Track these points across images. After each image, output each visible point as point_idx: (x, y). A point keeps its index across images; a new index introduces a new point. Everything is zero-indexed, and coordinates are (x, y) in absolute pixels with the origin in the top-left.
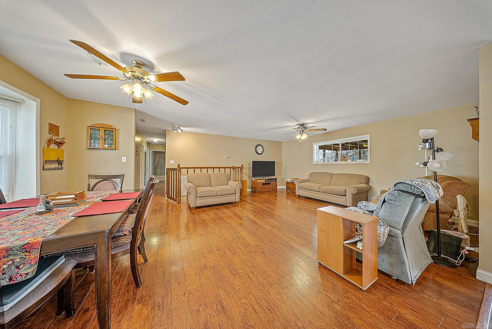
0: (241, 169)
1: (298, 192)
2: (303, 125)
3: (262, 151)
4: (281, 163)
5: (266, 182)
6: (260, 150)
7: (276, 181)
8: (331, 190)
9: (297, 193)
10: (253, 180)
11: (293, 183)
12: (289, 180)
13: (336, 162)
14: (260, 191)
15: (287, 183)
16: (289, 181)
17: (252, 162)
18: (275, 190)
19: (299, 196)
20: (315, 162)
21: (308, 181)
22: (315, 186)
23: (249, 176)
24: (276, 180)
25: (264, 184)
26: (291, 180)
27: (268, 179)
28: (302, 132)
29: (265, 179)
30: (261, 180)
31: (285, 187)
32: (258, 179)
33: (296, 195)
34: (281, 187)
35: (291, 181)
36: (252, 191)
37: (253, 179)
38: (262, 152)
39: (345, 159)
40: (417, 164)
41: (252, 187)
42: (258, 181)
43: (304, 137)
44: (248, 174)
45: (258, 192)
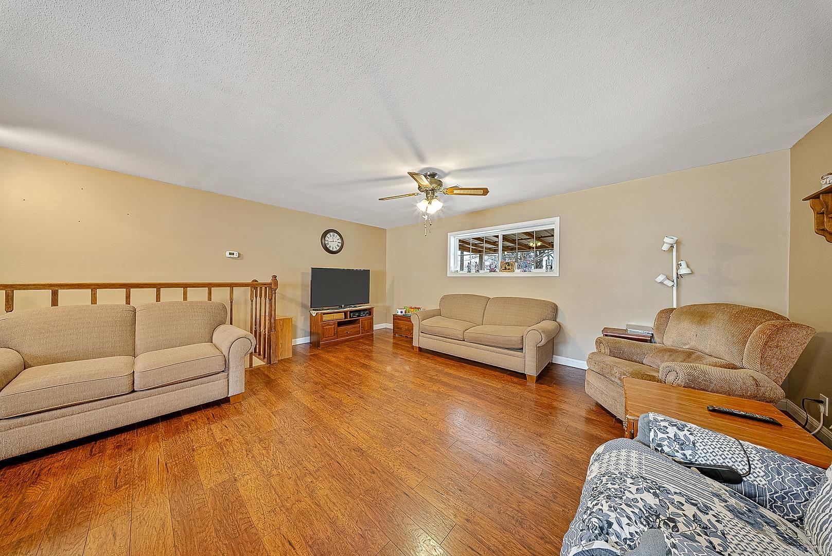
0: (271, 288)
1: (419, 340)
2: (433, 175)
3: (340, 245)
4: (382, 274)
5: (346, 317)
6: (333, 242)
7: (370, 314)
8: (489, 337)
9: (415, 343)
10: (314, 315)
11: (406, 318)
12: (399, 311)
13: (493, 274)
14: (330, 343)
15: (396, 317)
16: (399, 314)
17: (310, 271)
18: (368, 336)
19: (420, 349)
20: (452, 272)
21: (438, 313)
22: (454, 327)
23: (303, 306)
24: (370, 312)
25: (340, 324)
26: (404, 311)
27: (351, 312)
28: (430, 194)
29: (345, 313)
30: (333, 315)
31: (391, 326)
32: (324, 314)
33: (413, 347)
34: (383, 325)
35: (404, 313)
36: (311, 343)
37: (314, 313)
38: (338, 248)
39: (510, 267)
40: (660, 278)
41: (311, 332)
42: (326, 318)
43: (435, 207)
44: (300, 300)
45: (326, 344)
